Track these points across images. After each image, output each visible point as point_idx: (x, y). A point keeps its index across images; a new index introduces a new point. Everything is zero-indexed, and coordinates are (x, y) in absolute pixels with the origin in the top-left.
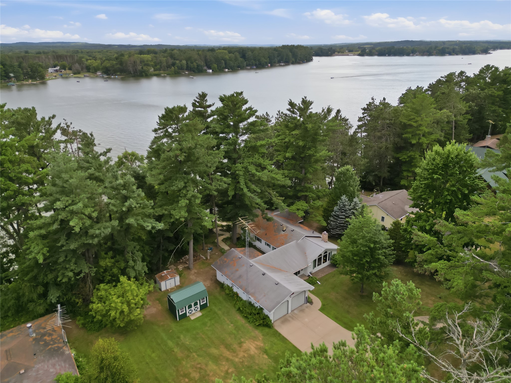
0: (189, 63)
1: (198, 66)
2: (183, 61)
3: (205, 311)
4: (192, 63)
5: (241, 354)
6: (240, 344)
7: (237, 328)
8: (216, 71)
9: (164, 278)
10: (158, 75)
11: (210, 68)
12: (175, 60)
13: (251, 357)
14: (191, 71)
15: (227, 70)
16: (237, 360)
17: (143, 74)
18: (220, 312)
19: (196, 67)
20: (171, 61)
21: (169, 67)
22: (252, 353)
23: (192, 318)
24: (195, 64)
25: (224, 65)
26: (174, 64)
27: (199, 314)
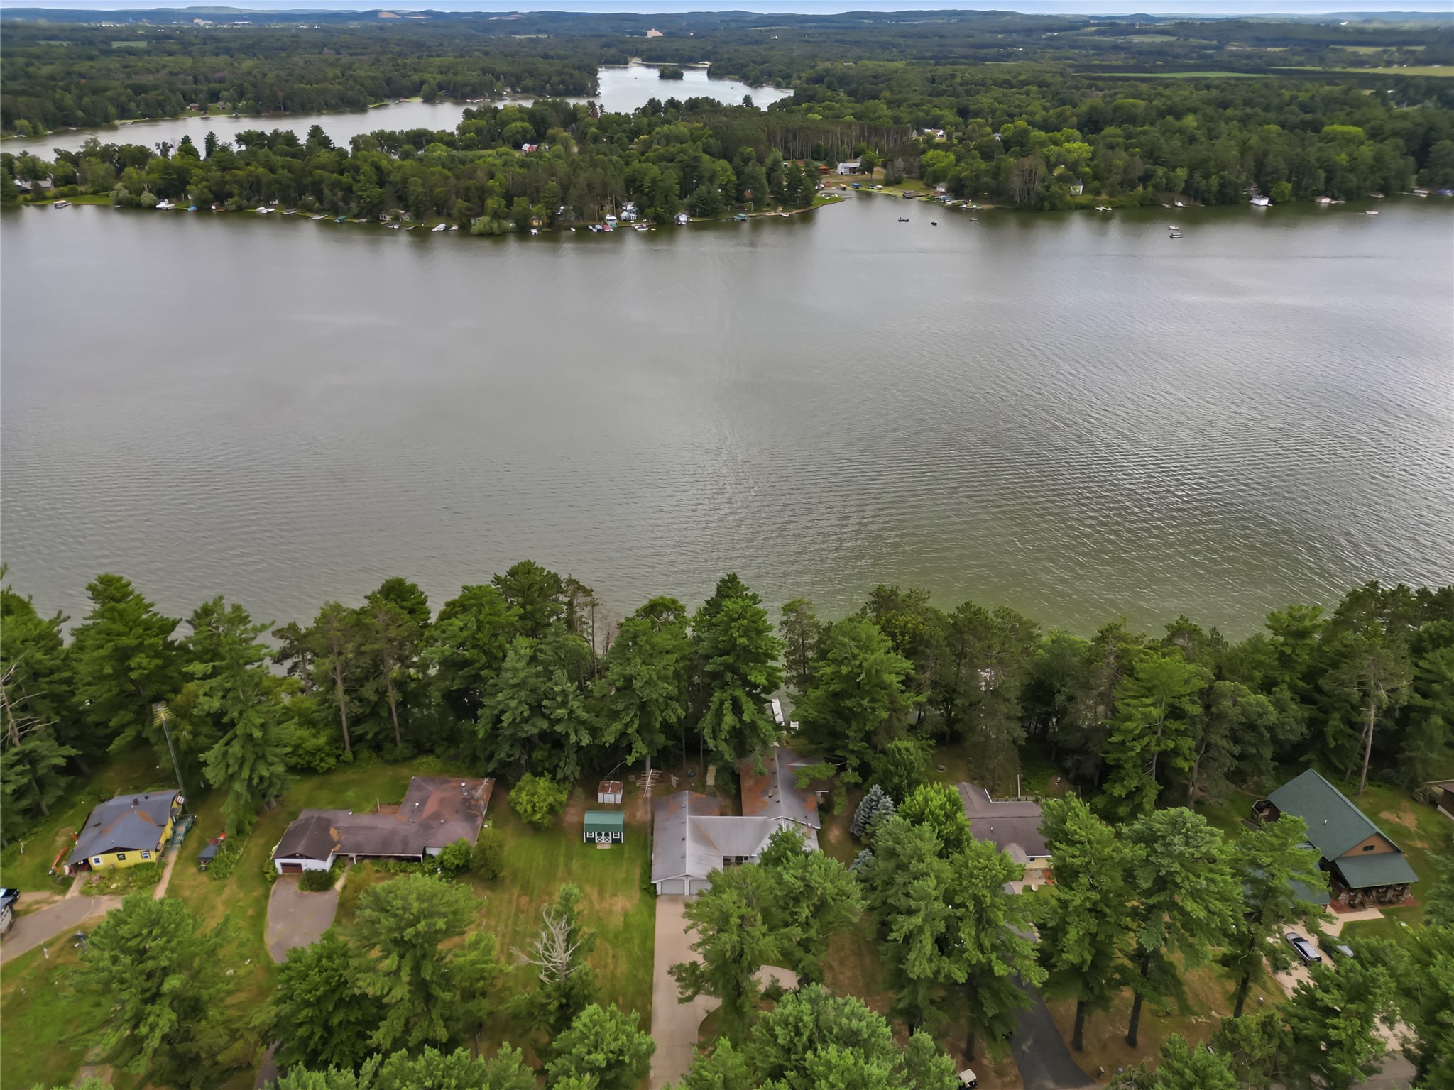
0: (1197, 175)
1: (1222, 186)
2: (1178, 170)
3: (615, 847)
4: (1207, 176)
5: (605, 905)
6: (614, 895)
7: (626, 881)
8: (1286, 203)
9: (605, 790)
10: (1088, 210)
11: (1264, 193)
12: (1156, 163)
13: (611, 912)
14: (1195, 199)
15: (1326, 201)
16: (597, 907)
17: (1046, 204)
18: (626, 855)
19: (1214, 189)
20: (1140, 167)
21: (1129, 184)
22: (615, 909)
23: (599, 847)
24: (1214, 180)
25: (1321, 185)
26: (1146, 178)
27: (607, 847)
